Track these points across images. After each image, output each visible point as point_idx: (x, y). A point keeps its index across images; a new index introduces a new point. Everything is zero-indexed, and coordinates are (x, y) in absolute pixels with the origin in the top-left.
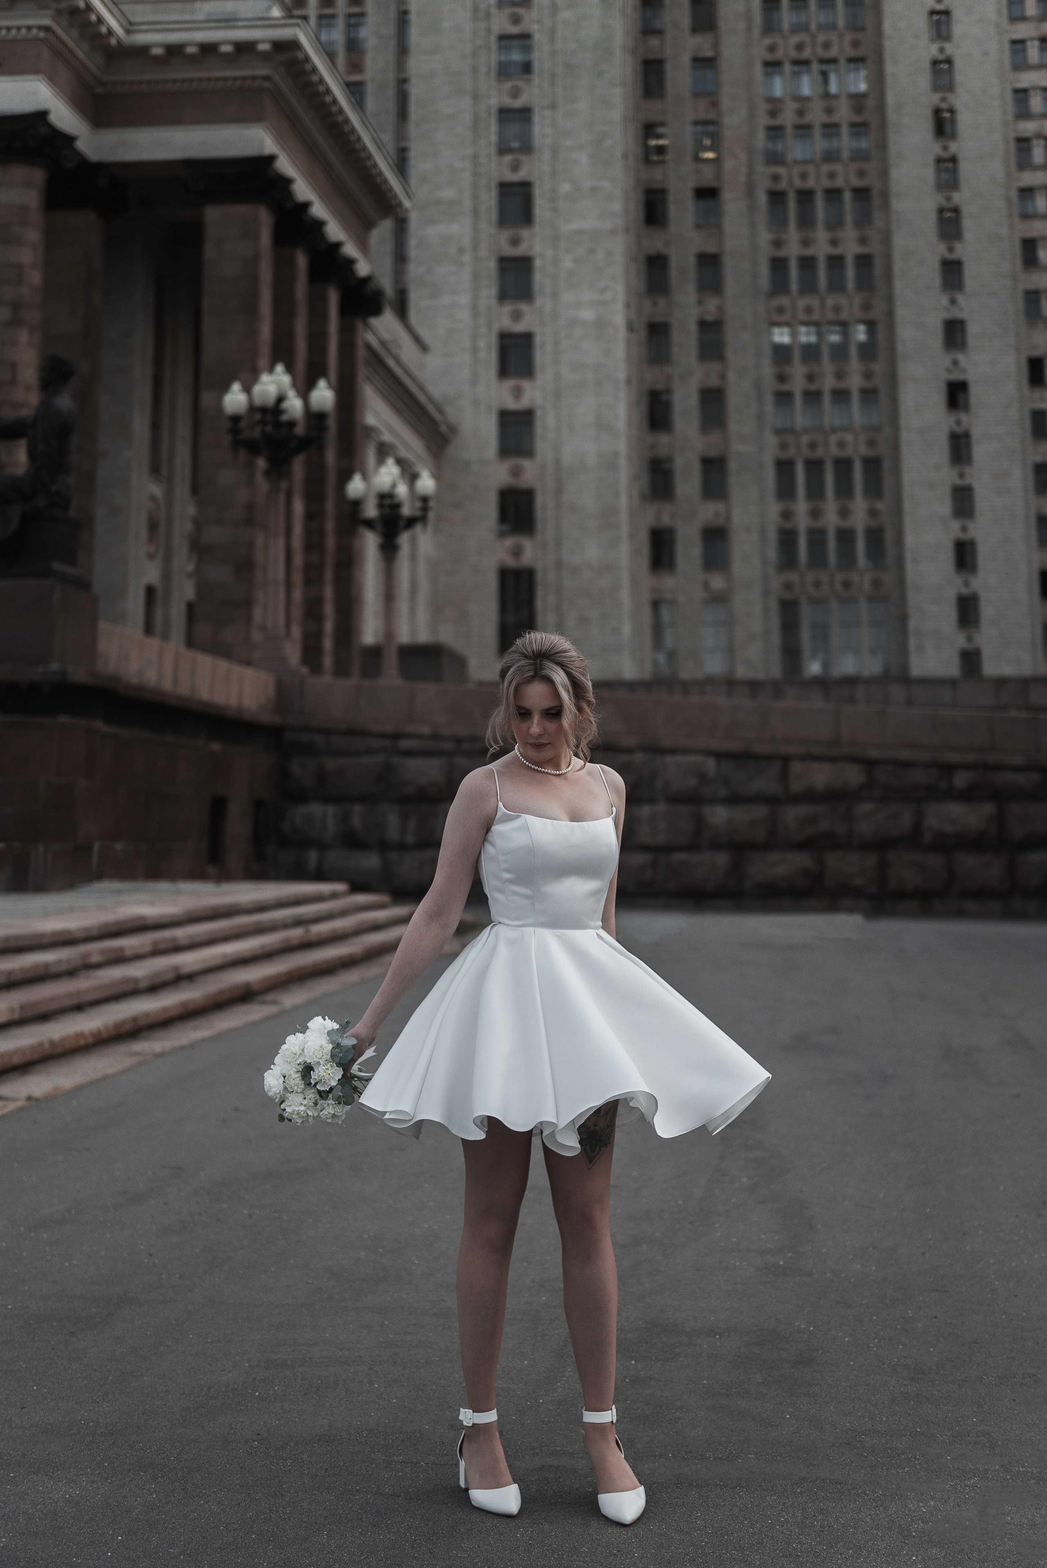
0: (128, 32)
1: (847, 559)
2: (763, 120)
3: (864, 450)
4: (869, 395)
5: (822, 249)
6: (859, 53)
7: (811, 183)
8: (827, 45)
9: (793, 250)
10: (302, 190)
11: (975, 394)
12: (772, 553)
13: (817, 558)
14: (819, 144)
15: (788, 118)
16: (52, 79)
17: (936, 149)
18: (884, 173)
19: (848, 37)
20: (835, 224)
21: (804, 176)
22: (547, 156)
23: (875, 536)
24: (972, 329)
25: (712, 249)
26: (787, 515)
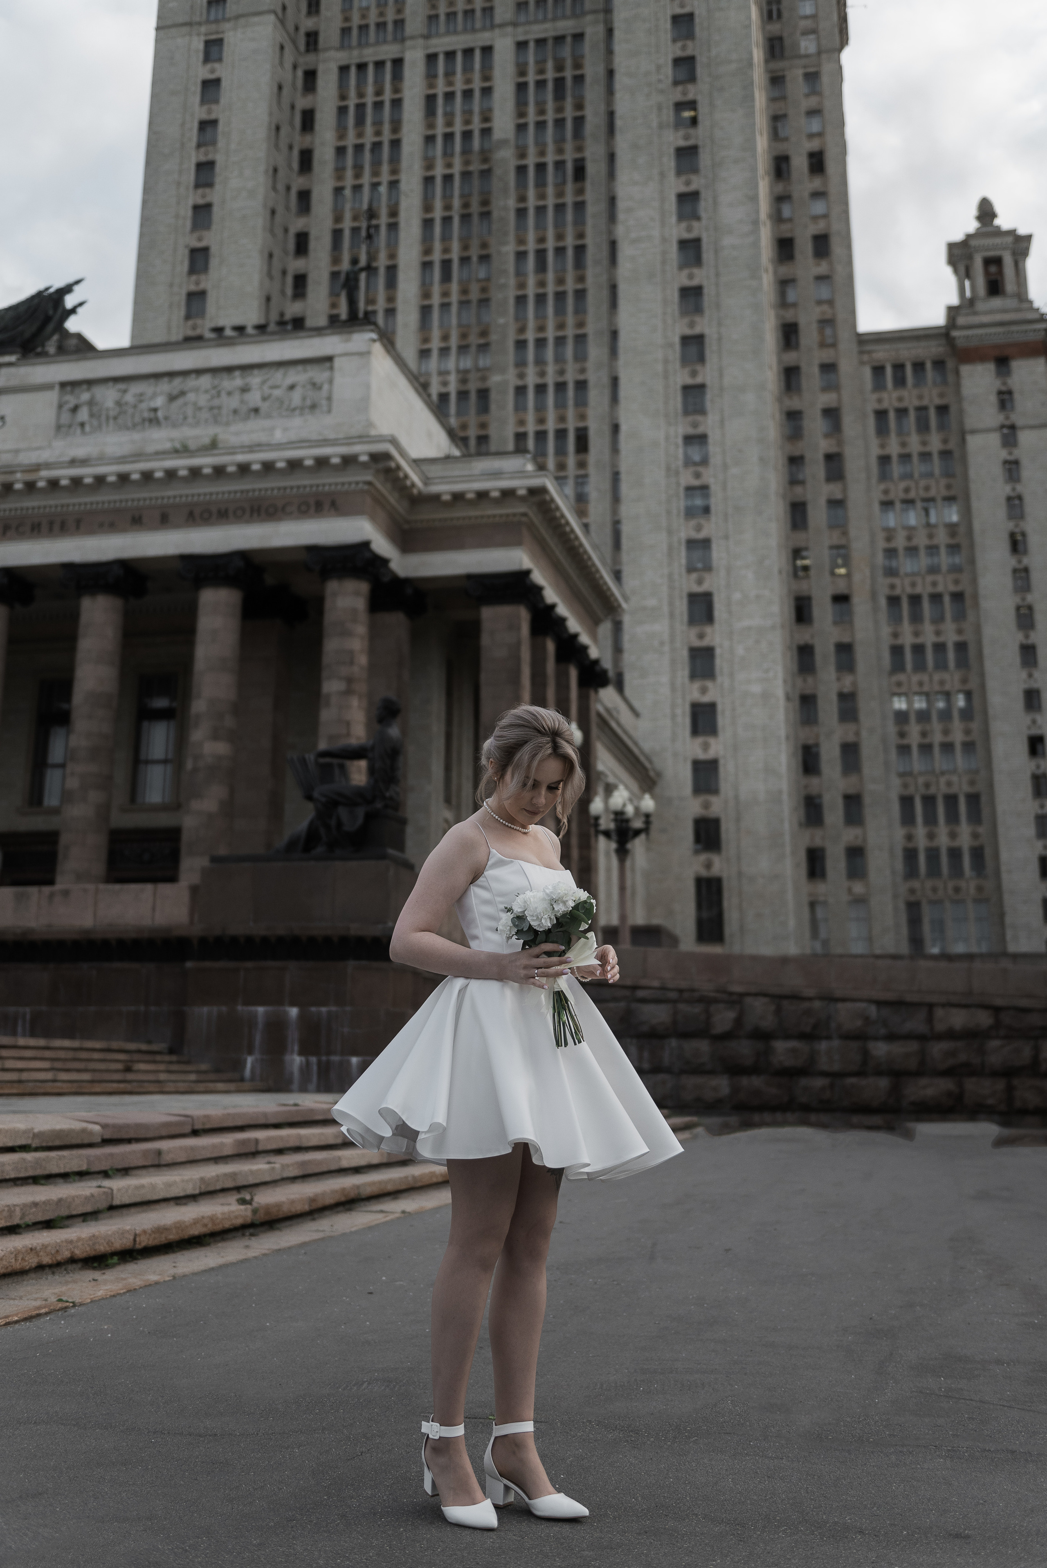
0: (426, 484)
1: (957, 870)
2: (881, 544)
3: (966, 788)
4: (969, 747)
5: (929, 637)
6: (952, 493)
7: (918, 590)
8: (927, 488)
9: (907, 639)
10: (551, 595)
12: (899, 865)
13: (934, 870)
14: (924, 561)
15: (900, 542)
16: (373, 518)
17: (1013, 562)
18: (974, 581)
19: (943, 482)
20: (938, 619)
21: (913, 585)
22: (723, 573)
23: (977, 853)
25: (846, 639)
26: (909, 837)
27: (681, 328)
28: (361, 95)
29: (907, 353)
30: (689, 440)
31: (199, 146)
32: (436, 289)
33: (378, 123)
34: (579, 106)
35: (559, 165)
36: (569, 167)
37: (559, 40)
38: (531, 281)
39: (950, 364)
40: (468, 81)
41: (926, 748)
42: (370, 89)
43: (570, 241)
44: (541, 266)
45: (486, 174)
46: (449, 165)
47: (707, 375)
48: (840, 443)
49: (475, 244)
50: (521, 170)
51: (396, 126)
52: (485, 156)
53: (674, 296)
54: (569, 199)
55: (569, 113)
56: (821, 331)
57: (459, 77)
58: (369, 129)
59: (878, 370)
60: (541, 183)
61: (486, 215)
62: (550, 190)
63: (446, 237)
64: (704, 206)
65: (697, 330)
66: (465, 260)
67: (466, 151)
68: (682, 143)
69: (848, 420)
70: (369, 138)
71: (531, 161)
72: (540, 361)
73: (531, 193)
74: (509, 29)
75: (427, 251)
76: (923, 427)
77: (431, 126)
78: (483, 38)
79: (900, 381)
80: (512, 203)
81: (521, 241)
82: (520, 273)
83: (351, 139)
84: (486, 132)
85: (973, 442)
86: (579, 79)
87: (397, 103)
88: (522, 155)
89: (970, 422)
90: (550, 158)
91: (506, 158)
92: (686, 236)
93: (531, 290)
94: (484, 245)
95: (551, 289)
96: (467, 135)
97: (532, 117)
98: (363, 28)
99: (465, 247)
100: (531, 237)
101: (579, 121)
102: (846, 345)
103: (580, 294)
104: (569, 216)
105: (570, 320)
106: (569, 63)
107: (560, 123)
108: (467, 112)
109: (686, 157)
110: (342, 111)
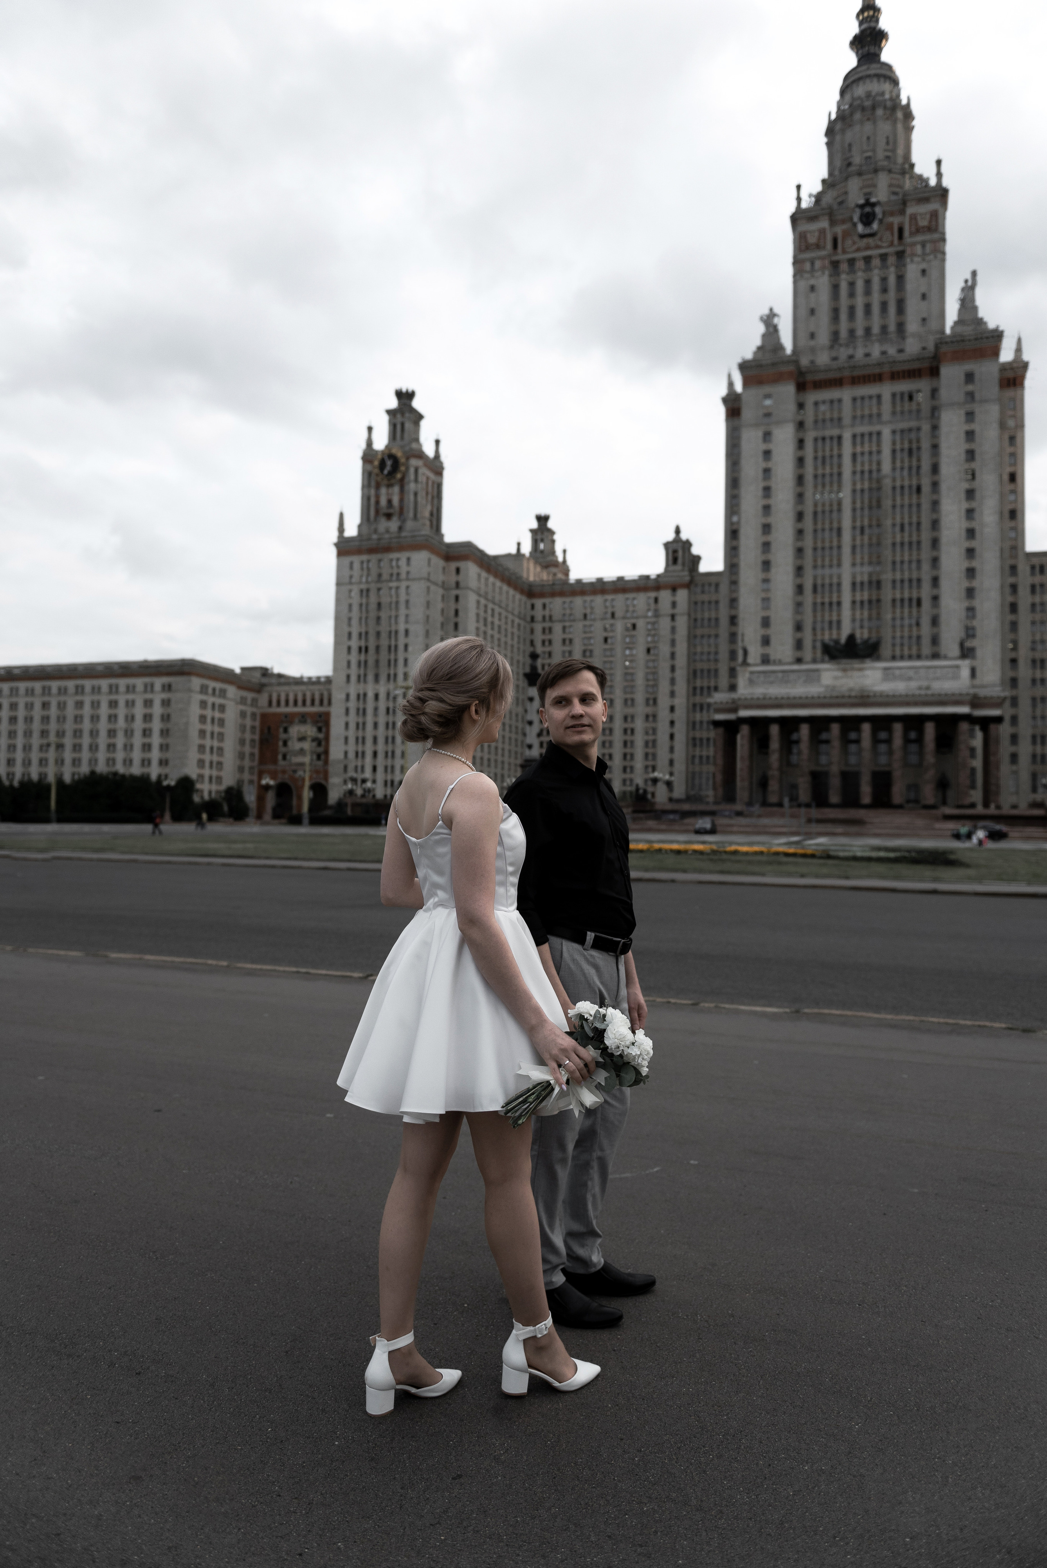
2: (1030, 639)
9: (1038, 676)
12: (1030, 760)
13: (1043, 762)
15: (1038, 638)
25: (1014, 676)
26: (1034, 750)
27: (966, 564)
28: (824, 451)
30: (968, 609)
31: (764, 479)
32: (858, 538)
33: (831, 465)
34: (919, 460)
35: (910, 487)
36: (914, 488)
37: (910, 430)
38: (899, 536)
40: (871, 447)
42: (828, 449)
43: (915, 520)
44: (903, 530)
45: (879, 489)
46: (863, 485)
47: (976, 584)
48: (1016, 598)
49: (874, 519)
50: (894, 488)
51: (840, 466)
52: (879, 481)
53: (963, 551)
54: (914, 501)
55: (914, 463)
56: (1011, 551)
57: (867, 445)
58: (828, 467)
59: (1033, 568)
60: (902, 494)
61: (879, 507)
62: (906, 497)
63: (862, 516)
64: (976, 515)
65: (973, 566)
66: (870, 526)
67: (870, 479)
68: (968, 487)
69: (1020, 589)
70: (828, 470)
71: (898, 484)
72: (902, 570)
73: (898, 498)
74: (889, 425)
75: (854, 522)
77: (855, 466)
78: (875, 428)
79: (1042, 572)
80: (890, 502)
81: (894, 518)
82: (894, 533)
83: (820, 471)
84: (879, 470)
86: (919, 449)
87: (840, 456)
88: (894, 481)
90: (906, 483)
91: (887, 483)
92: (969, 527)
93: (898, 540)
94: (878, 520)
95: (906, 540)
96: (870, 472)
97: (898, 464)
98: (824, 420)
99: (870, 520)
100: (898, 517)
101: (919, 468)
102: (1021, 557)
103: (919, 542)
104: (914, 509)
105: (915, 553)
106: (915, 441)
107: (910, 468)
108: (870, 462)
109: (970, 494)
110: (816, 458)
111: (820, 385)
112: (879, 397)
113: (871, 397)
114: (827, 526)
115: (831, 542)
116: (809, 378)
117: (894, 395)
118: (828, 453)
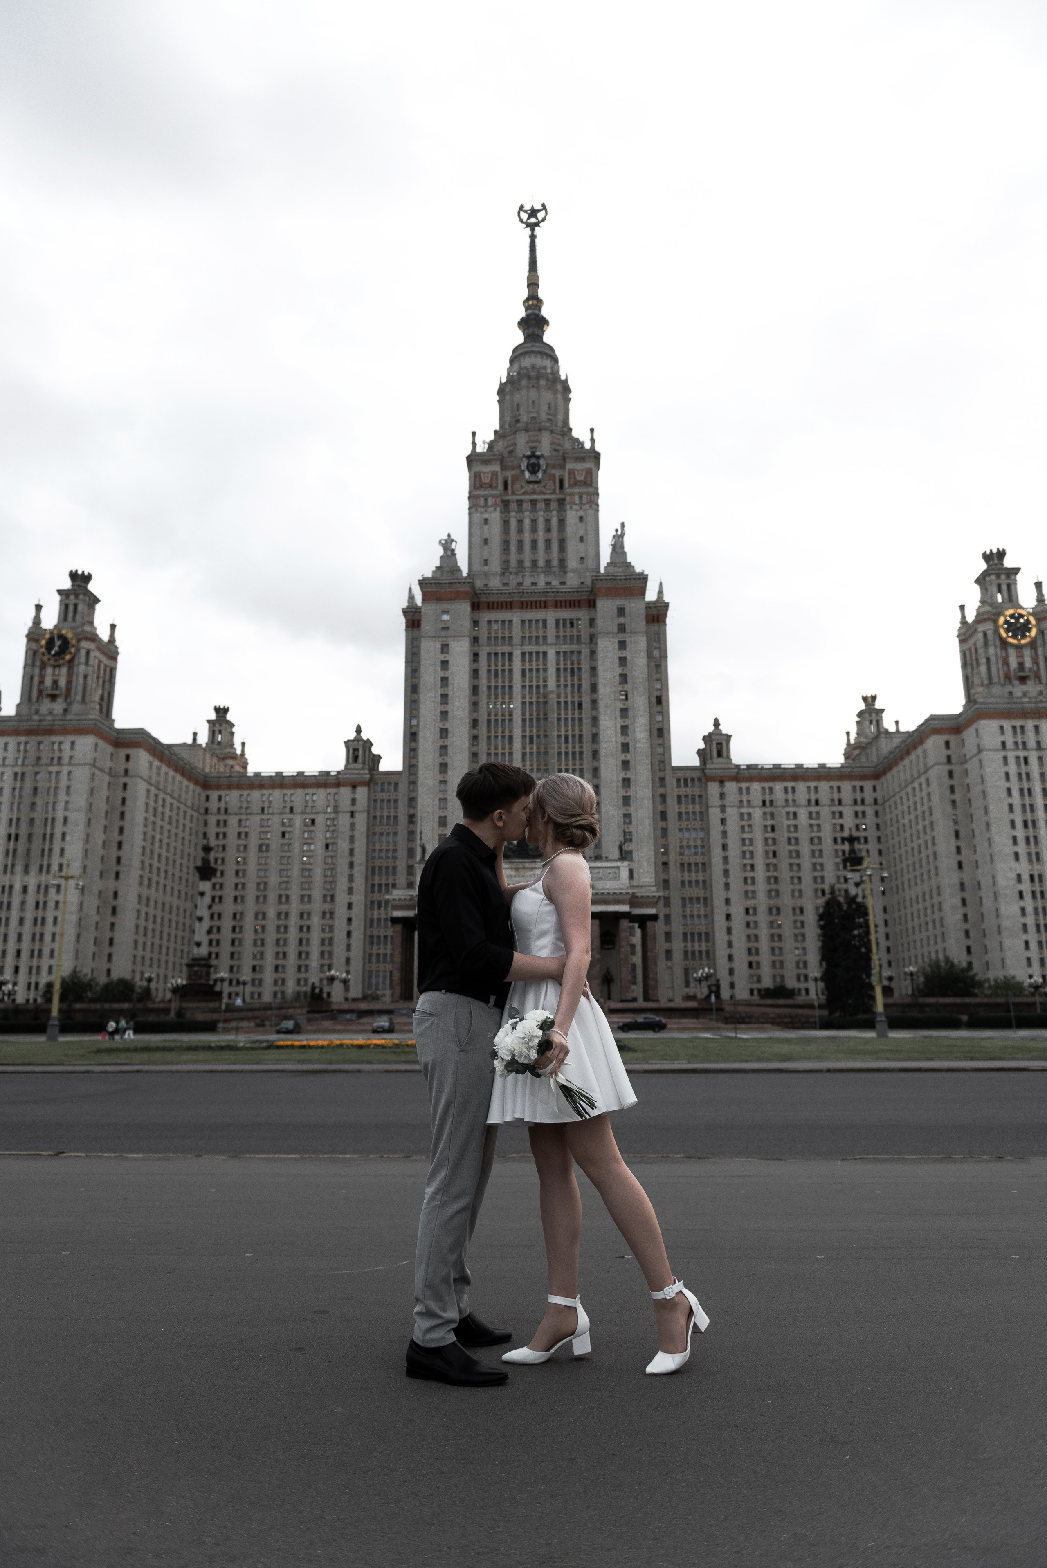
1: (701, 958)
2: (678, 844)
3: (705, 930)
4: (706, 916)
6: (703, 827)
7: (690, 861)
8: (695, 825)
9: (686, 878)
11: (733, 917)
12: (682, 956)
13: (693, 958)
14: (693, 850)
15: (685, 843)
17: (722, 854)
18: (710, 859)
19: (700, 823)
20: (697, 871)
21: (689, 859)
23: (708, 952)
24: (732, 901)
25: (666, 878)
26: (685, 947)
27: (622, 775)
28: (496, 666)
29: (689, 775)
30: (625, 815)
31: (442, 687)
32: (528, 746)
33: (503, 678)
34: (580, 680)
35: (573, 703)
36: (576, 703)
37: (572, 652)
38: (563, 746)
39: (704, 780)
40: (538, 665)
41: (692, 916)
43: (577, 732)
44: (567, 741)
45: (546, 703)
46: (531, 698)
47: (631, 793)
48: (666, 807)
49: (542, 730)
50: (559, 703)
51: (511, 680)
52: (545, 696)
53: (619, 763)
54: (577, 716)
55: (576, 682)
56: (660, 764)
57: (534, 663)
58: (500, 680)
59: (678, 780)
60: (566, 709)
61: (546, 719)
62: (570, 712)
63: (531, 726)
64: (630, 731)
65: (628, 776)
66: (538, 736)
67: (538, 693)
68: (622, 707)
69: (668, 799)
70: (500, 683)
71: (562, 699)
73: (563, 712)
74: (554, 646)
75: (524, 731)
76: (693, 802)
77: (524, 681)
78: (543, 648)
79: (686, 784)
80: (556, 716)
81: (559, 731)
82: (559, 743)
83: (493, 684)
84: (545, 686)
85: (711, 810)
86: (580, 669)
87: (511, 671)
88: (559, 697)
89: (710, 804)
90: (569, 699)
91: (553, 697)
92: (624, 741)
93: (563, 750)
94: (545, 731)
95: (570, 750)
96: (538, 687)
97: (562, 682)
98: (496, 638)
99: (538, 731)
100: (563, 729)
101: (580, 686)
102: (668, 770)
103: (581, 753)
104: (577, 722)
105: (578, 762)
106: (576, 662)
107: (573, 686)
108: (538, 677)
109: (624, 712)
110: (489, 671)
111: (492, 606)
112: (545, 621)
113: (537, 621)
114: (500, 734)
115: (503, 749)
116: (483, 599)
117: (557, 621)
118: (500, 668)
